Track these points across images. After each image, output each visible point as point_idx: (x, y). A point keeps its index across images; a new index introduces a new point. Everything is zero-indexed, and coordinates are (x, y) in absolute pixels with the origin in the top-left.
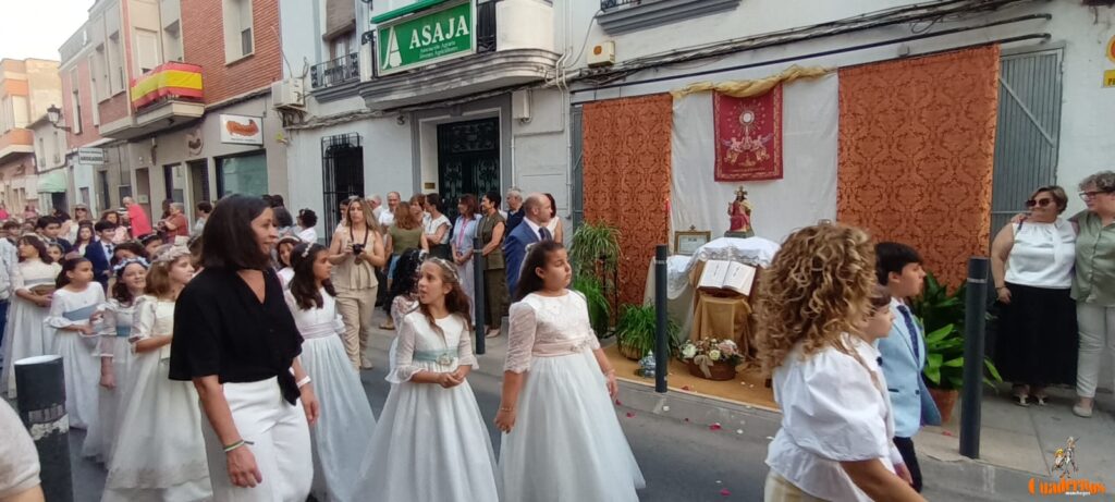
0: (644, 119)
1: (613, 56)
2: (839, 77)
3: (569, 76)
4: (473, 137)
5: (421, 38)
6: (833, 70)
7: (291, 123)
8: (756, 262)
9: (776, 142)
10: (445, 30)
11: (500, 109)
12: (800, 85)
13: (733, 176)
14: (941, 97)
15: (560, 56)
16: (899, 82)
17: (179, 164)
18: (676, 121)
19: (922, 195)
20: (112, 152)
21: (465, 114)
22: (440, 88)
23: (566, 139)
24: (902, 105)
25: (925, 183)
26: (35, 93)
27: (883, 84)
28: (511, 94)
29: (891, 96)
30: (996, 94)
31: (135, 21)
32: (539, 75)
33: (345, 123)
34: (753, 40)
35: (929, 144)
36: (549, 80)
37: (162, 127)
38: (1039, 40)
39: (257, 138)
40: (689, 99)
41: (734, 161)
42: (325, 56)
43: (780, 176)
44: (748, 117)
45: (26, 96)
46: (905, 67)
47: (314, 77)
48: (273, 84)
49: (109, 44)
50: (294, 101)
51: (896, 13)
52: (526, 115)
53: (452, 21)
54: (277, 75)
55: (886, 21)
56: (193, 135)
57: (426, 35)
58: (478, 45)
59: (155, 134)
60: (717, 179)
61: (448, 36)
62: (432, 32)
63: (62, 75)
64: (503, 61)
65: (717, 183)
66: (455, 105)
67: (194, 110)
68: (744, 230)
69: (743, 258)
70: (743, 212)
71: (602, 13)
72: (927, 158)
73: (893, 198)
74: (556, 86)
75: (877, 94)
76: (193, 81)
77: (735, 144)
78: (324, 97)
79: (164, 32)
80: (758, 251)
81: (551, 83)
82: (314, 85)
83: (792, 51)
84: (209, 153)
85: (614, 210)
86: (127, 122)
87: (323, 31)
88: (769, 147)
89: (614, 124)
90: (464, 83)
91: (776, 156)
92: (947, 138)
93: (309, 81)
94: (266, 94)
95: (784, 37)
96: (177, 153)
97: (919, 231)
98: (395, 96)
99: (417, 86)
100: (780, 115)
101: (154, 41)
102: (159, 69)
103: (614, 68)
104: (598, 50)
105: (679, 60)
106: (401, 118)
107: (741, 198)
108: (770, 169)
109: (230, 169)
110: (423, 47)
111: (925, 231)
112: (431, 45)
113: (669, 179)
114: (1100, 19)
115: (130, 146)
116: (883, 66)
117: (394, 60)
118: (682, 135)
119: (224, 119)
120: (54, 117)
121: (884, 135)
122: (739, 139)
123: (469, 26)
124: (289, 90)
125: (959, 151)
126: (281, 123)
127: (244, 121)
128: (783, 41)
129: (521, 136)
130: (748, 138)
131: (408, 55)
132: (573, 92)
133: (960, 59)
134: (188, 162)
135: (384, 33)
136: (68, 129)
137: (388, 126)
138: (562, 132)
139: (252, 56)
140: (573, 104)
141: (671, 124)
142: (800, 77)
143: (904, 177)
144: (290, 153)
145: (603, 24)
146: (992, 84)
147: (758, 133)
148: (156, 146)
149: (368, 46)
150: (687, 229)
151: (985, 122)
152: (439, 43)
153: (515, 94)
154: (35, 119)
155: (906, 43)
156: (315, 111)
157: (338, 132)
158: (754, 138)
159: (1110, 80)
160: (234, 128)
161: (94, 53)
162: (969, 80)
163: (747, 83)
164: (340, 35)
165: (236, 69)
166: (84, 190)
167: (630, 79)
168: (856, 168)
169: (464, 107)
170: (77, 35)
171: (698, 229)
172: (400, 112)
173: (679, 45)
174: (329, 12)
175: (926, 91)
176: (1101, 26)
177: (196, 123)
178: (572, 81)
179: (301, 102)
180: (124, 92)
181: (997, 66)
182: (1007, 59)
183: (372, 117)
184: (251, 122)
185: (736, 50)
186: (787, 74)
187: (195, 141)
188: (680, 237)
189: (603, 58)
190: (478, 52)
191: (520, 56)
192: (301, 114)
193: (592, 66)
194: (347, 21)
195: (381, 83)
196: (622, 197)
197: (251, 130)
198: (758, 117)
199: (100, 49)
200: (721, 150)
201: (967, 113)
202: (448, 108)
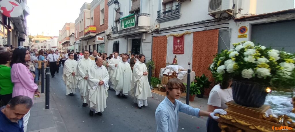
0: (162, 40)
1: (159, 27)
2: (194, 34)
3: (152, 31)
4: (138, 42)
5: (127, 23)
6: (192, 32)
7: (109, 38)
8: (174, 70)
9: (183, 46)
10: (131, 22)
11: (141, 37)
12: (187, 35)
13: (176, 53)
14: (209, 39)
15: (150, 27)
16: (202, 36)
17: (91, 45)
18: (168, 41)
19: (205, 58)
20: (82, 42)
21: (136, 38)
22: (130, 33)
23: (151, 44)
24: (203, 40)
25: (206, 56)
26: (71, 29)
27: (200, 35)
28: (142, 34)
29: (201, 38)
30: (218, 39)
31: (86, 16)
32: (146, 31)
33: (117, 38)
34: (181, 25)
35: (207, 48)
36: (148, 32)
37: (89, 38)
38: (227, 28)
39: (103, 41)
40: (170, 37)
41: (176, 50)
42: (115, 25)
43: (184, 53)
44: (179, 41)
45: (69, 30)
46: (204, 33)
47: (112, 29)
48: (106, 30)
49: (82, 21)
50: (109, 34)
51: (204, 21)
52: (145, 38)
53: (132, 20)
54: (107, 29)
55: (203, 23)
56: (94, 39)
57: (128, 22)
58: (136, 25)
59: (88, 39)
60: (173, 53)
61: (131, 23)
62: (129, 22)
63: (75, 26)
64: (139, 28)
65: (173, 54)
66: (134, 36)
67: (94, 35)
68: (175, 64)
69: (172, 69)
70: (175, 60)
71: (157, 19)
72: (207, 51)
73: (201, 59)
74: (149, 33)
75: (199, 38)
76: (94, 29)
77: (176, 46)
78: (114, 33)
79: (91, 19)
80: (174, 68)
81: (149, 32)
82: (112, 31)
83: (188, 28)
84: (96, 43)
85: (157, 58)
86: (83, 36)
87: (115, 20)
88: (182, 47)
89: (158, 41)
90: (133, 32)
91: (183, 49)
92: (210, 47)
93: (112, 30)
94: (105, 32)
95: (186, 25)
96: (91, 43)
97: (204, 66)
98: (123, 34)
99: (126, 32)
100: (184, 41)
101: (89, 20)
102: (89, 27)
103: (159, 30)
104: (156, 26)
105: (170, 29)
106: (125, 38)
107: (175, 57)
108: (182, 52)
109: (99, 47)
110: (127, 25)
111: (206, 66)
112: (129, 24)
113: (166, 53)
114: (237, 24)
115: (84, 41)
116: (200, 32)
117: (123, 27)
118: (169, 44)
119: (97, 37)
120: (73, 35)
121: (200, 46)
122: (177, 45)
123: (134, 21)
124: (108, 32)
125: (212, 50)
126: (107, 38)
127: (101, 37)
128: (186, 26)
129: (144, 43)
130: (178, 45)
131: (125, 26)
132: (152, 34)
133: (212, 31)
134: (93, 45)
135: (122, 21)
136: (75, 37)
137: (123, 39)
138: (151, 42)
139: (103, 24)
140: (152, 37)
141: (167, 42)
142: (187, 34)
143: (203, 55)
144: (108, 44)
145: (158, 21)
146: (217, 37)
147: (180, 44)
148: (88, 41)
149: (119, 24)
150: (168, 63)
151: (215, 44)
152: (130, 24)
153: (143, 34)
154: (70, 35)
155: (206, 27)
156: (113, 36)
157: (115, 40)
158: (179, 45)
159: (239, 37)
160: (99, 39)
161: (80, 23)
162: (213, 36)
163: (178, 34)
164: (117, 21)
165: (101, 26)
166: (77, 49)
167: (162, 32)
168: (195, 52)
169: (135, 36)
170: (78, 18)
171: (170, 63)
172: (125, 37)
173: (170, 26)
174: (116, 16)
175: (207, 38)
176: (237, 26)
177: (94, 37)
178: (152, 32)
179: (110, 34)
180: (83, 31)
181: (218, 33)
182: (220, 32)
183: (121, 38)
184: (102, 37)
185: (178, 27)
186: (185, 33)
187: (94, 40)
188: (167, 65)
189: (157, 28)
190: (136, 26)
191: (142, 27)
192: (110, 36)
193: (156, 29)
194: (118, 18)
195: (121, 31)
196: (158, 56)
197: (102, 39)
198: (180, 41)
199: (80, 22)
200: (174, 47)
201: (213, 42)
202: (132, 36)
